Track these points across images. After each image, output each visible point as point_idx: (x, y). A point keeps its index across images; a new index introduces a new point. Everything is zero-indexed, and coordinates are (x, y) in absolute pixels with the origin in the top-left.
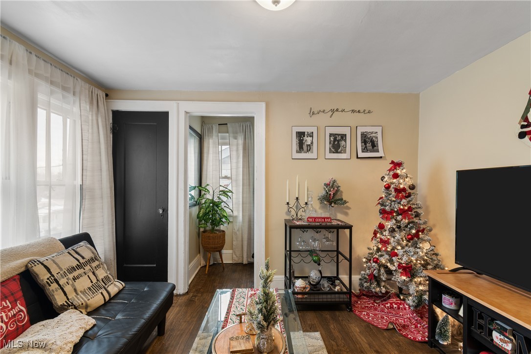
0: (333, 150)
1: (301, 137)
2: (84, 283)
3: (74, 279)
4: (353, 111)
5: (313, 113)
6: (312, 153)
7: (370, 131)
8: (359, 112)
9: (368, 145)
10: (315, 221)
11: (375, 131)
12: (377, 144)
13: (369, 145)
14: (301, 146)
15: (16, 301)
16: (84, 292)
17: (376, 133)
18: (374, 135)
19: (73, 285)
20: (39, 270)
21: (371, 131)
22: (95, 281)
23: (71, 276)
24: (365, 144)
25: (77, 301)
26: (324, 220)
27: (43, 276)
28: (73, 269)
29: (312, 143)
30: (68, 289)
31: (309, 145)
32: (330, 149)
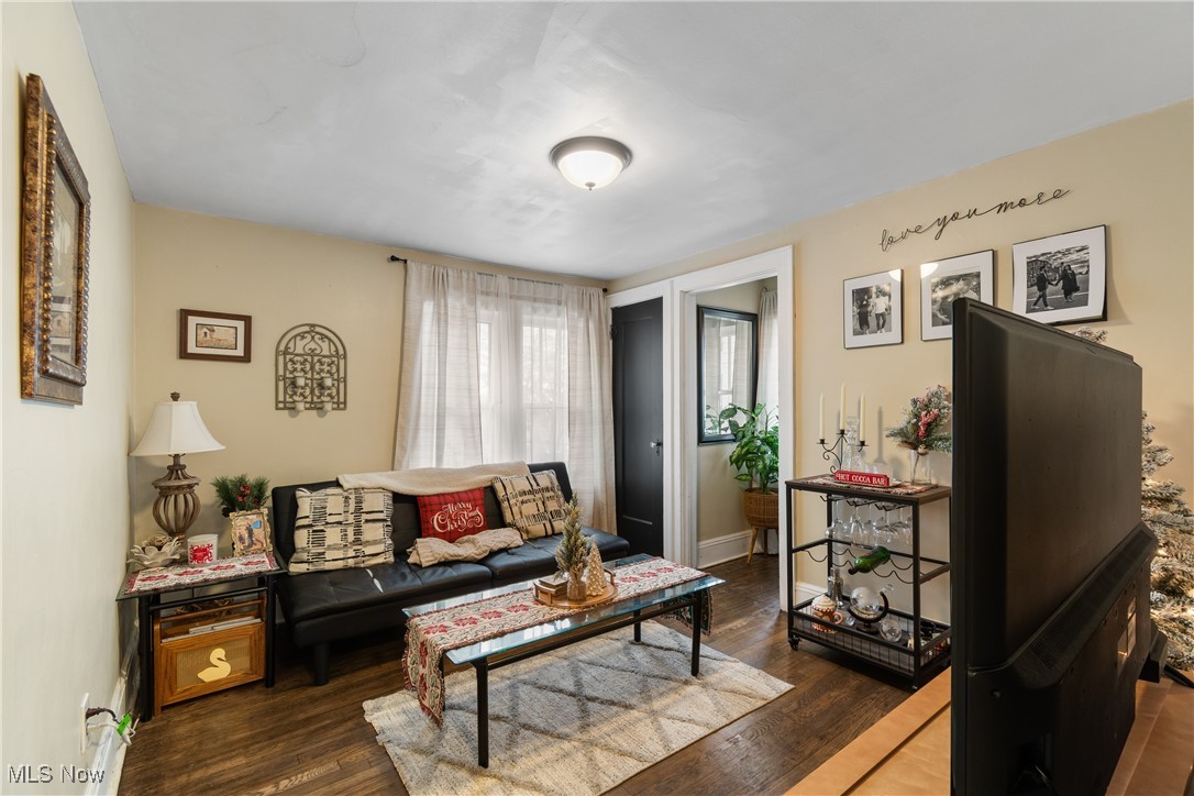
0: (943, 317)
1: (864, 300)
2: (530, 509)
3: (523, 502)
4: (1003, 207)
5: (891, 241)
6: (890, 330)
7: (1060, 249)
8: (1022, 203)
9: (1050, 289)
10: (850, 480)
11: (1079, 244)
12: (1087, 282)
13: (1055, 290)
14: (863, 320)
15: (476, 506)
16: (527, 518)
17: (1083, 249)
18: (1074, 256)
19: (520, 508)
20: (498, 486)
21: (1063, 247)
22: (542, 510)
23: (520, 499)
24: (1042, 288)
25: (520, 524)
26: (871, 480)
27: (501, 493)
28: (524, 493)
29: (888, 309)
30: (515, 509)
31: (882, 315)
32: (934, 316)
